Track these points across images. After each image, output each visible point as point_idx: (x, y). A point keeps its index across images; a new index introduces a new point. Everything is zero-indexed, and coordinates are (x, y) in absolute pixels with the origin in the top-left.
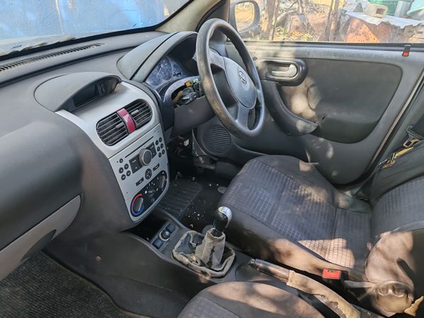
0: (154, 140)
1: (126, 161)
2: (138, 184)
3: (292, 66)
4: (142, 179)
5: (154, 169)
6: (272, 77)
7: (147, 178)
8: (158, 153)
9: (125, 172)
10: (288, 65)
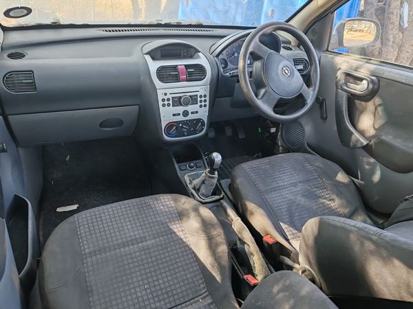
0: (199, 94)
1: (170, 97)
2: (174, 115)
3: (364, 82)
4: (179, 114)
5: (192, 113)
6: (346, 88)
7: (184, 116)
8: (199, 104)
9: (166, 102)
10: (361, 79)
